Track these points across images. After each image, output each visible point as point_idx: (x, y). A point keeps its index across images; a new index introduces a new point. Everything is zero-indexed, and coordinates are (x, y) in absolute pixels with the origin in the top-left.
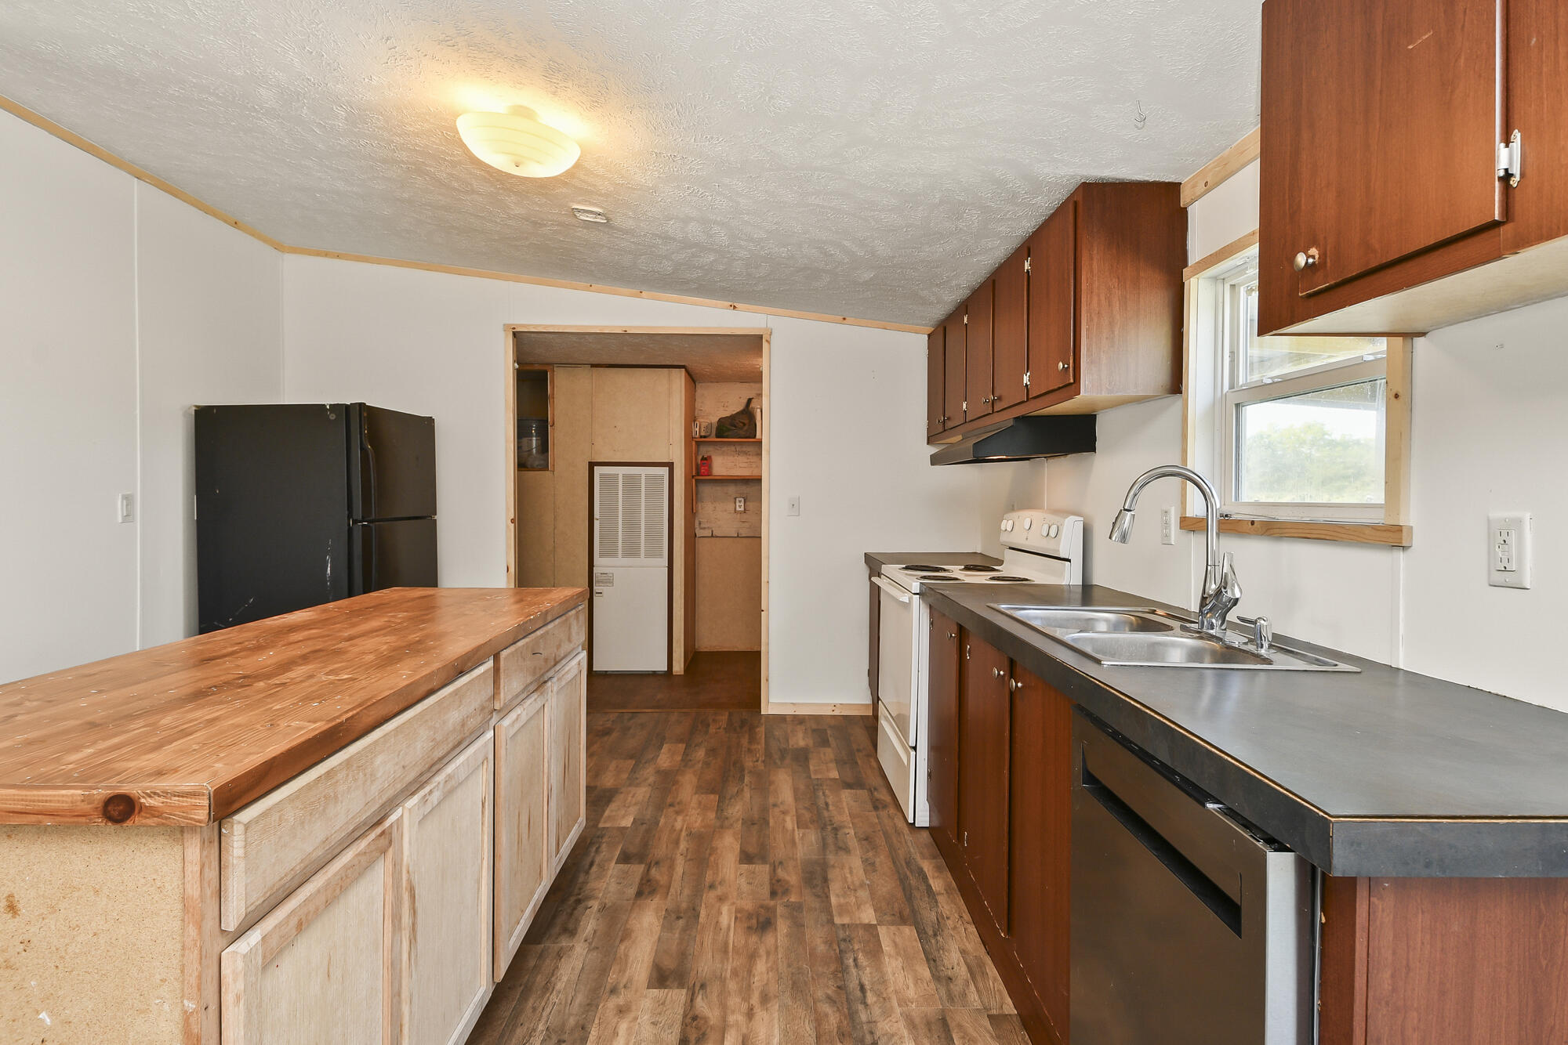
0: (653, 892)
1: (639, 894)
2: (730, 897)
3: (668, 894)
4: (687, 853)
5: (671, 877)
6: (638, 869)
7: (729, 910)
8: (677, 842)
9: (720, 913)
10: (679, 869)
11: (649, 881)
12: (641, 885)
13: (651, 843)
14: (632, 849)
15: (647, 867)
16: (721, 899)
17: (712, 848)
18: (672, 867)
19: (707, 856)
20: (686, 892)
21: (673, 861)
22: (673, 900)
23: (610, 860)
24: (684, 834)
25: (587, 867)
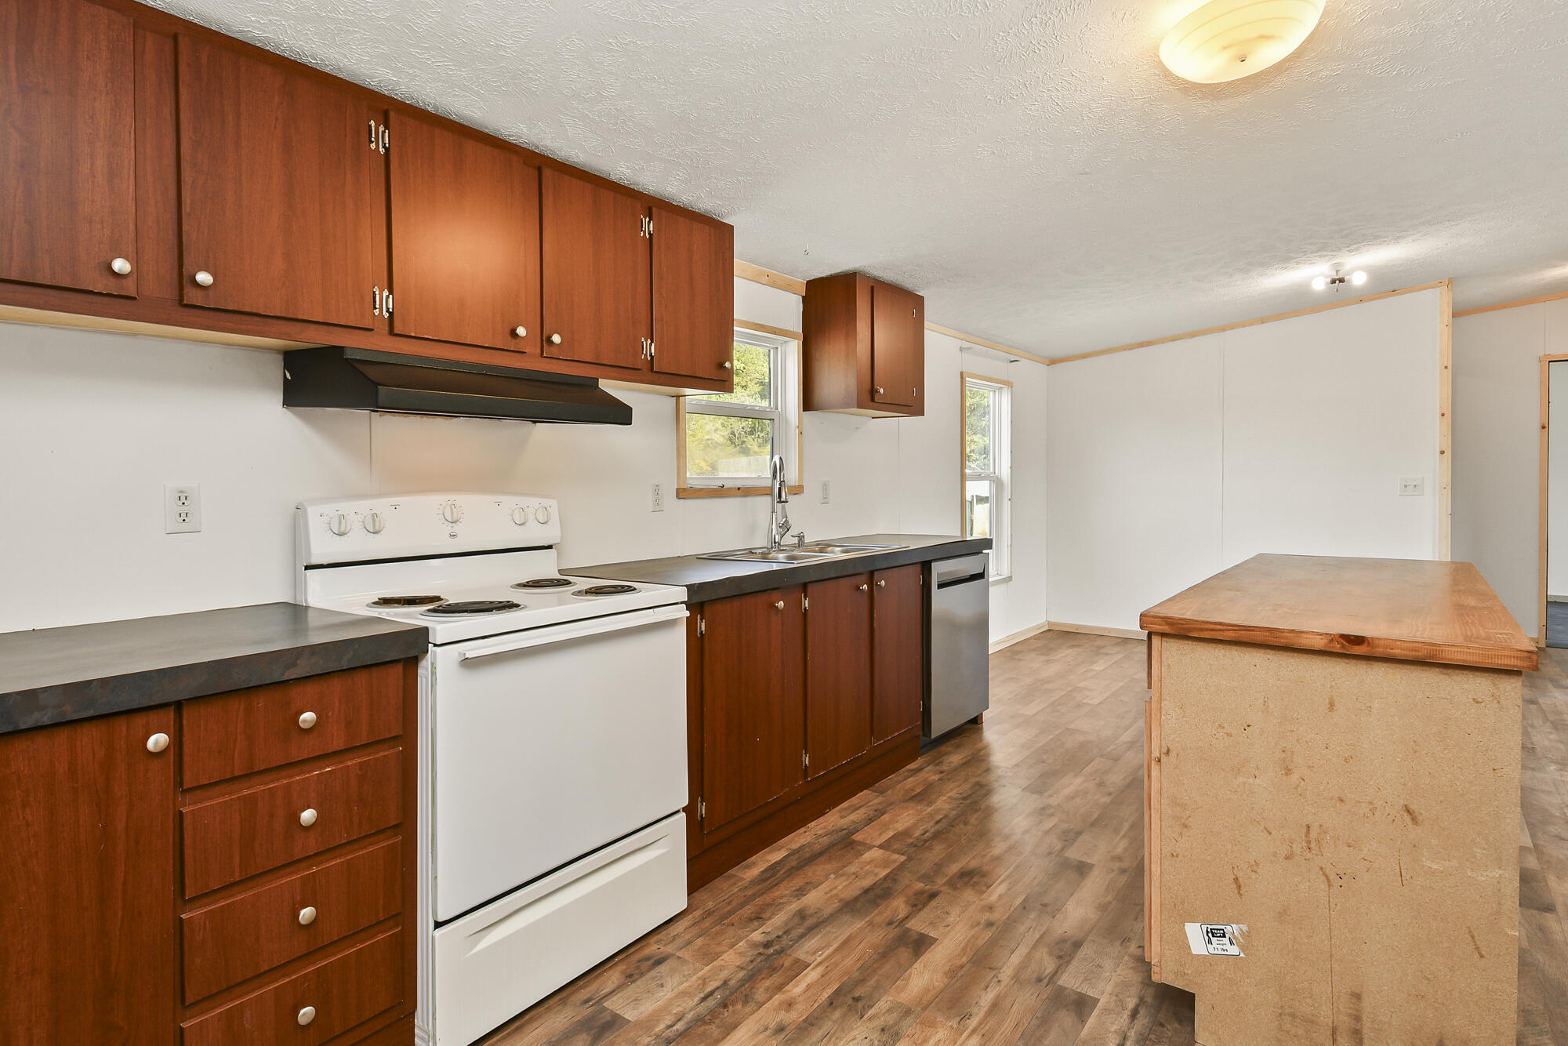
0: (1062, 941)
1: (1077, 945)
2: (979, 907)
3: (1044, 933)
4: (990, 982)
5: (1029, 957)
6: (1070, 980)
7: (990, 896)
8: (995, 1006)
9: (1001, 897)
10: (1015, 959)
11: (1060, 957)
12: (1071, 956)
13: (1035, 1022)
14: (1066, 1018)
15: (1055, 978)
16: (991, 908)
17: (952, 978)
18: (1022, 967)
19: (968, 966)
20: (1022, 928)
21: (1016, 978)
22: (1042, 925)
23: (1106, 1011)
24: (974, 1022)
25: (1142, 1011)
